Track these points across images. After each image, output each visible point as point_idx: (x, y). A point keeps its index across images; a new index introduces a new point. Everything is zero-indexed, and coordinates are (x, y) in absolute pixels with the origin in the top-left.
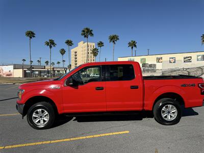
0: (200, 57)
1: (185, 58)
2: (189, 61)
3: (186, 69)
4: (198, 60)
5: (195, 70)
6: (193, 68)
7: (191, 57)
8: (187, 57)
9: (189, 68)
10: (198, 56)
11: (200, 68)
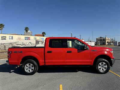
0: (11, 37)
1: (2, 37)
2: (5, 39)
3: (3, 44)
4: (10, 39)
5: (9, 44)
6: (7, 43)
7: (6, 37)
8: (3, 37)
9: (5, 44)
10: (10, 37)
11: (11, 43)
